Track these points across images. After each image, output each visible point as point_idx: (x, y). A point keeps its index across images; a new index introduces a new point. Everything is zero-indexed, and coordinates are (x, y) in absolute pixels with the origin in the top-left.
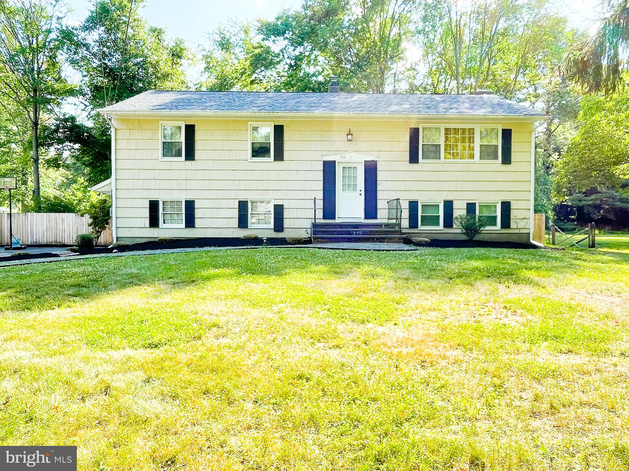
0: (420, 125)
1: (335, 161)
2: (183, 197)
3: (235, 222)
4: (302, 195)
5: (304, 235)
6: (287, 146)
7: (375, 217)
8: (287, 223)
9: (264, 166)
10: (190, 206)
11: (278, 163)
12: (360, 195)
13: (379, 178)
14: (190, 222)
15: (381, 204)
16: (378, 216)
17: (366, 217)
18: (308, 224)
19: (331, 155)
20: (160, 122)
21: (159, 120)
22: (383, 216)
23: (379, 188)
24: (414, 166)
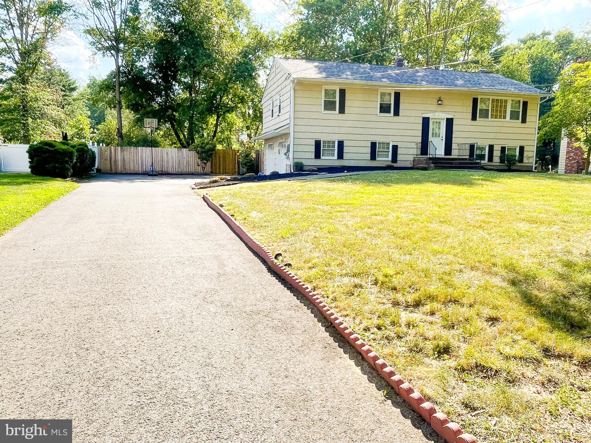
0: (479, 96)
1: (429, 118)
2: (336, 138)
3: (368, 156)
4: (409, 139)
5: (409, 165)
6: (402, 106)
7: (450, 154)
8: (399, 157)
9: (387, 119)
10: (341, 144)
11: (396, 118)
12: (442, 140)
13: (454, 130)
14: (340, 156)
15: (454, 146)
16: (452, 154)
17: (446, 154)
18: (411, 158)
19: (428, 113)
20: (323, 86)
21: (322, 85)
22: (455, 154)
23: (454, 136)
24: (474, 122)
